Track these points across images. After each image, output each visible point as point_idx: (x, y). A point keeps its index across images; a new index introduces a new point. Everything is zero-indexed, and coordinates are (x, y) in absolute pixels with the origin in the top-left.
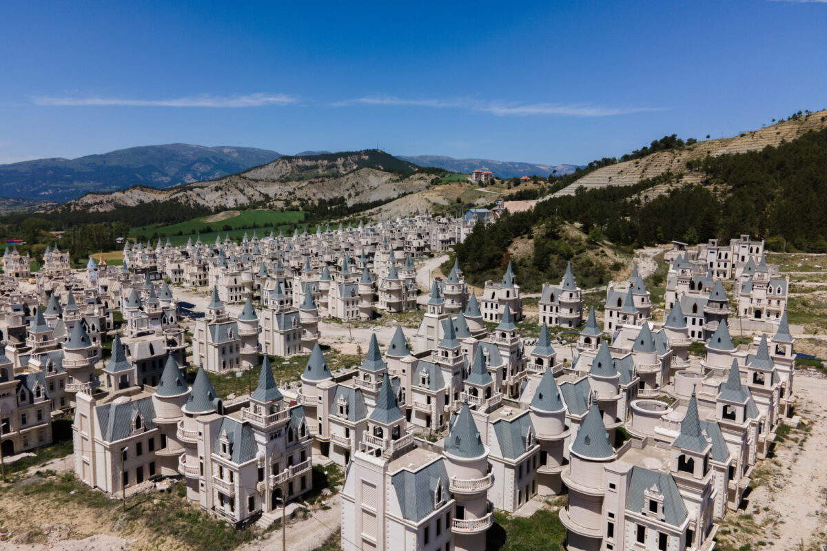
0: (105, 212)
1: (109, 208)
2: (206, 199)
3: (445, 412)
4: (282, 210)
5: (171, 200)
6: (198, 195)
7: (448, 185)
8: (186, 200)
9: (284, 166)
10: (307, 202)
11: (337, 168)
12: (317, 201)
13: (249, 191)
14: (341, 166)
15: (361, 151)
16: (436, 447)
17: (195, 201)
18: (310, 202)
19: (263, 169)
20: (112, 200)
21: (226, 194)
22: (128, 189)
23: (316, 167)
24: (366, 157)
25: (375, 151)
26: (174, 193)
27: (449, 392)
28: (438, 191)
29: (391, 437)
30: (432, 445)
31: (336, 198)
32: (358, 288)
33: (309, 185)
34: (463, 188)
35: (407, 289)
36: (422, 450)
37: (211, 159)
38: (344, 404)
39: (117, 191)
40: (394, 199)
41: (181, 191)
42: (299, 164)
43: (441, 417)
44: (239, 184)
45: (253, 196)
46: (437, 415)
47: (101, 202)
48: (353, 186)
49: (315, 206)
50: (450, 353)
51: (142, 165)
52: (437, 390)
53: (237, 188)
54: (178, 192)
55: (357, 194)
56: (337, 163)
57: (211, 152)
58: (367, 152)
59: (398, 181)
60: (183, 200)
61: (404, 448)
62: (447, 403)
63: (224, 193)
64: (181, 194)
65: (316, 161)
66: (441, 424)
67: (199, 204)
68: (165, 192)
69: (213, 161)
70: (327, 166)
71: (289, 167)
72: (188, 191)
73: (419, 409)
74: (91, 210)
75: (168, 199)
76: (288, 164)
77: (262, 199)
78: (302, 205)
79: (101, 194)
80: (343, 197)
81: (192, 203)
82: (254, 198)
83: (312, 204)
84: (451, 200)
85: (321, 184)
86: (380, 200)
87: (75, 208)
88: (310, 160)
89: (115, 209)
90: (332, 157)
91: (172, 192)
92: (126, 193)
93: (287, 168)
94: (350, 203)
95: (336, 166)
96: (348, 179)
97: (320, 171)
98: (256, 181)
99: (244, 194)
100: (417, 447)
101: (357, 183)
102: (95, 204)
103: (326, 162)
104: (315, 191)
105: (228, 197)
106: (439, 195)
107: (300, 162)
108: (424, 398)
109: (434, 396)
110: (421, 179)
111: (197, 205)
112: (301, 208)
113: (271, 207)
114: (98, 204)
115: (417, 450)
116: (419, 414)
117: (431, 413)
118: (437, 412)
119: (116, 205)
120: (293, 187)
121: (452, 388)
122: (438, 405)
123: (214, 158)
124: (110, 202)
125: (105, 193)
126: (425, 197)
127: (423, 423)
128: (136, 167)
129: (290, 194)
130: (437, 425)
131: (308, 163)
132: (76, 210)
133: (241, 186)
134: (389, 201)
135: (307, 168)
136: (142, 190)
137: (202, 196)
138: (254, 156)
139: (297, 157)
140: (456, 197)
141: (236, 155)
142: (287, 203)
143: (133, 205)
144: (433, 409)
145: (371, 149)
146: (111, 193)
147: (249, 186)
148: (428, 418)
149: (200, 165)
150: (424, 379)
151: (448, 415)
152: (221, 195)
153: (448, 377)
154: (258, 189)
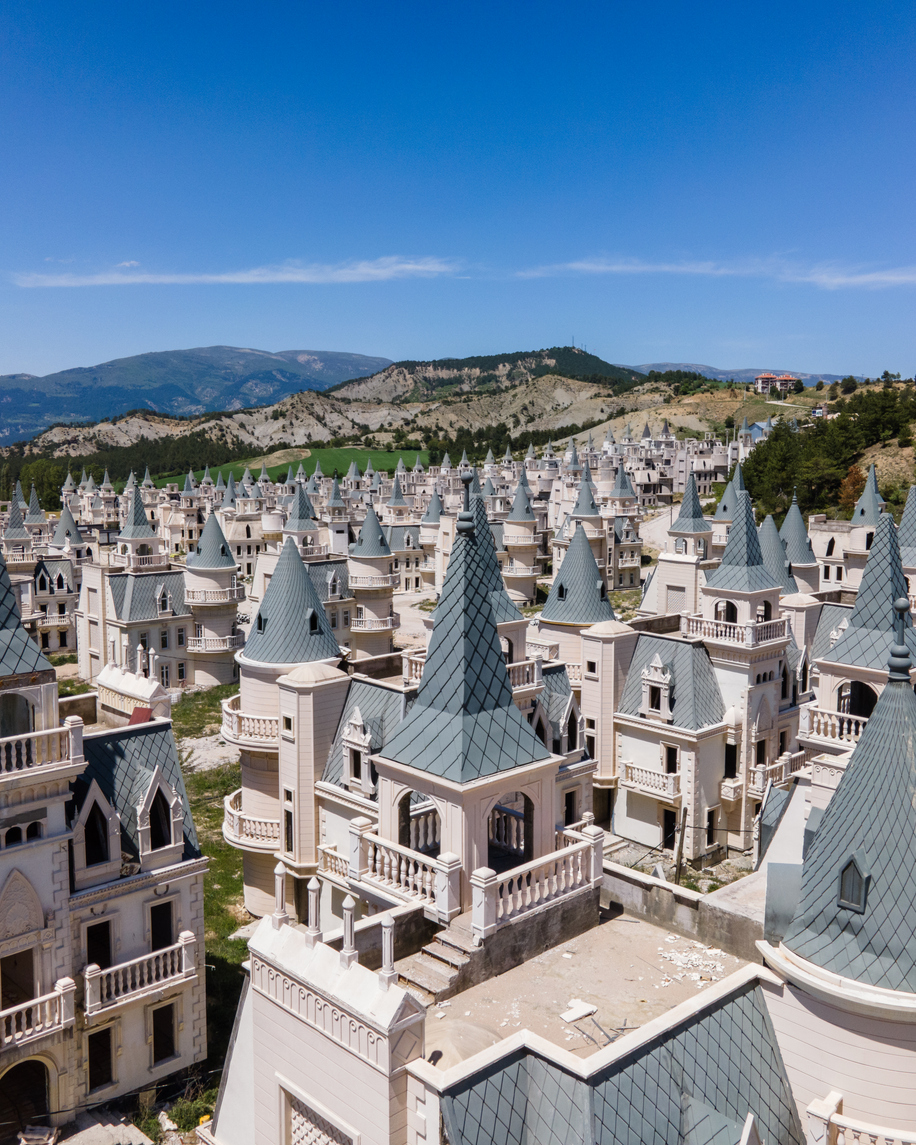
0: (81, 456)
1: (87, 450)
2: (256, 434)
3: (725, 803)
4: (389, 448)
5: (192, 434)
6: (242, 426)
7: (708, 394)
8: (220, 433)
9: (401, 379)
10: (436, 433)
11: (497, 381)
12: (455, 434)
13: (334, 419)
14: (504, 378)
15: (542, 350)
16: (718, 916)
17: (237, 437)
18: (441, 434)
19: (363, 386)
20: (94, 437)
21: (291, 424)
22: (122, 417)
23: (459, 380)
24: (552, 362)
25: (568, 351)
26: (199, 424)
27: (738, 737)
28: (689, 405)
29: (480, 851)
30: (695, 905)
31: (489, 428)
32: (502, 532)
33: (443, 408)
34: (739, 398)
35: (617, 541)
36: (644, 929)
37: (274, 373)
38: (363, 741)
39: (102, 421)
40: (600, 422)
41: (212, 418)
42: (427, 375)
43: (711, 815)
44: (315, 406)
45: (340, 428)
46: (698, 810)
47: (75, 440)
48: (525, 408)
49: (451, 440)
50: (743, 608)
51: (156, 385)
52: (699, 726)
53: (311, 414)
54: (207, 421)
55: (531, 419)
56: (497, 373)
57: (276, 361)
58: (554, 353)
59: (609, 396)
60: (214, 435)
61: (548, 913)
62: (731, 771)
63: (288, 423)
64: (212, 423)
65: (459, 370)
66: (710, 841)
67: (242, 442)
68: (186, 423)
69: (279, 376)
70: (478, 377)
71: (411, 381)
72: (223, 418)
73: (638, 788)
74: (57, 454)
75: (188, 433)
76: (408, 376)
77: (356, 432)
78: (427, 439)
79: (75, 427)
80: (504, 425)
81: (229, 441)
82: (342, 432)
83: (446, 437)
84: (713, 422)
85: (465, 405)
86: (574, 425)
87: (31, 450)
88: (448, 369)
89: (97, 451)
90: (488, 363)
91: (195, 422)
92: (118, 425)
93: (406, 383)
94: (515, 434)
95: (495, 378)
96: (515, 396)
97: (466, 387)
98: (347, 401)
99: (325, 425)
100: (617, 909)
101: (532, 403)
102: (64, 443)
103: (477, 372)
104: (453, 417)
105: (295, 430)
106: (690, 413)
107: (430, 373)
108: (658, 752)
109: (690, 746)
110: (655, 390)
111: (239, 444)
112: (423, 446)
113: (368, 443)
114: (69, 442)
115: (618, 925)
116: (640, 806)
117: (679, 800)
118: (697, 800)
119: (100, 446)
120: (414, 412)
121: (749, 725)
122: (701, 778)
123: (282, 372)
124: (91, 440)
125: (81, 425)
126: (662, 416)
127: (653, 834)
128: (147, 388)
129: (407, 423)
130: (697, 842)
131: (444, 374)
132: (32, 454)
133: (318, 409)
134: (590, 425)
135: (442, 383)
136: (147, 420)
137: (249, 428)
138: (350, 368)
139: (425, 364)
140: (724, 418)
141: (318, 366)
142: (400, 435)
143: (129, 444)
144: (684, 789)
145: (562, 346)
146: (92, 425)
147: (334, 409)
148: (669, 820)
149: (256, 385)
150: (655, 693)
151: (732, 811)
152: (284, 427)
153: (734, 690)
154: (351, 415)
